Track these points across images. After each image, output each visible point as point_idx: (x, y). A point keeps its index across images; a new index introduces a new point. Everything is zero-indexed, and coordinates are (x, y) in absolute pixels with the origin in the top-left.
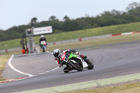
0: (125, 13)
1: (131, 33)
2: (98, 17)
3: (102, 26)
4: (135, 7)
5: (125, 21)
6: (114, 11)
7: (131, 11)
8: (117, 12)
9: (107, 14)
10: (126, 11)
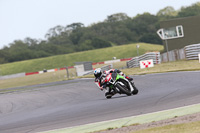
0: (43, 42)
1: (53, 70)
2: (6, 48)
3: (11, 61)
4: (58, 33)
5: (45, 53)
6: (28, 39)
7: (52, 39)
8: (32, 40)
9: (18, 44)
10: (46, 39)
